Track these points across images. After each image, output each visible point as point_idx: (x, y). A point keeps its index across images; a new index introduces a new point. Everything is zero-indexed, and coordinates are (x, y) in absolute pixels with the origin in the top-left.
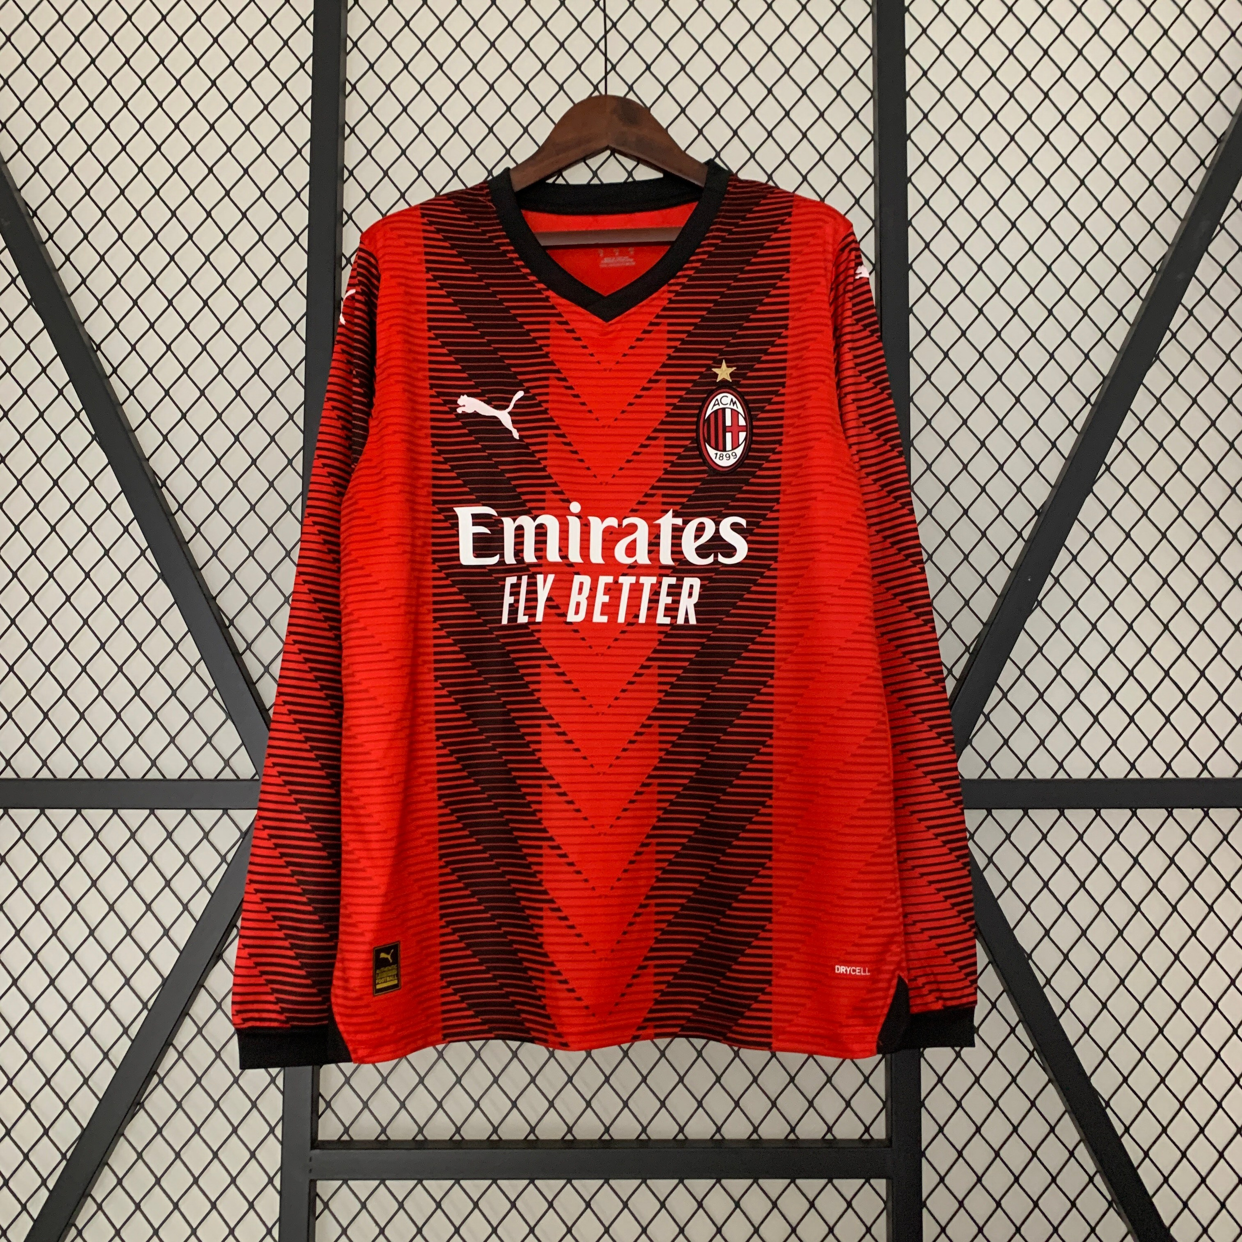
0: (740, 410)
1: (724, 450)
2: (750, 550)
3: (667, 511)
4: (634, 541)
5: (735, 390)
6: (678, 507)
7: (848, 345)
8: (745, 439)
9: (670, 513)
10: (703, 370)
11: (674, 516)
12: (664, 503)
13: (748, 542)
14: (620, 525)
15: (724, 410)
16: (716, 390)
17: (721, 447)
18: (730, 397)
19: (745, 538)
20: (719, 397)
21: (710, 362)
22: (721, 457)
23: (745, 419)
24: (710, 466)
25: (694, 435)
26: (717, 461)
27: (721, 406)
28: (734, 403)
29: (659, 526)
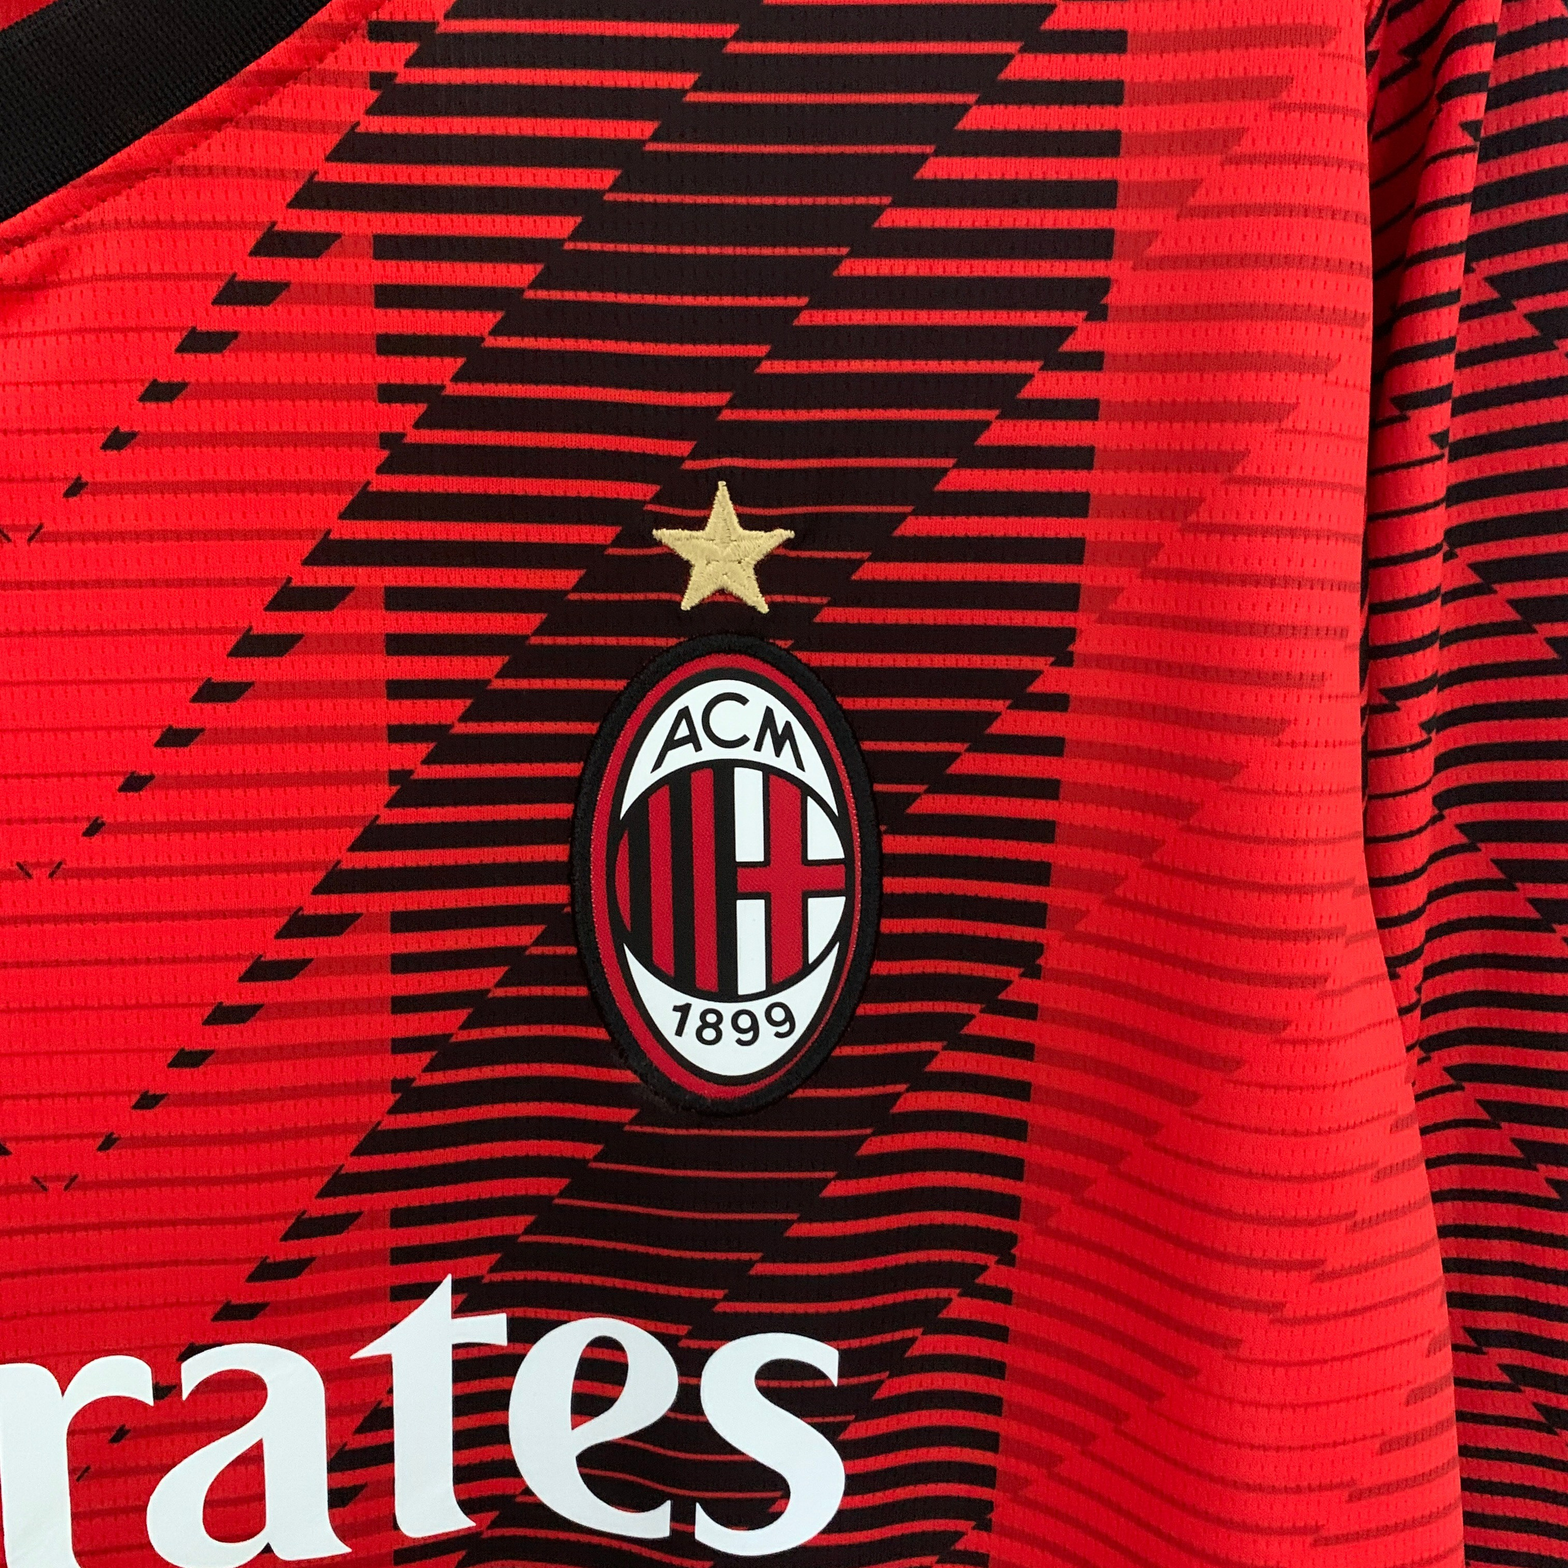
0: (815, 775)
1: (727, 990)
2: (854, 1484)
3: (424, 1291)
4: (253, 1458)
5: (785, 665)
6: (479, 1266)
7: (1439, 417)
8: (841, 935)
9: (443, 1294)
10: (601, 535)
11: (459, 1311)
12: (402, 1255)
13: (846, 1451)
14: (167, 1387)
15: (723, 771)
16: (679, 658)
17: (707, 972)
18: (760, 699)
19: (829, 1432)
20: (695, 699)
21: (642, 491)
22: (710, 1025)
23: (840, 823)
24: (648, 1072)
25: (556, 894)
26: (688, 1046)
27: (711, 752)
28: (783, 738)
29: (384, 1365)
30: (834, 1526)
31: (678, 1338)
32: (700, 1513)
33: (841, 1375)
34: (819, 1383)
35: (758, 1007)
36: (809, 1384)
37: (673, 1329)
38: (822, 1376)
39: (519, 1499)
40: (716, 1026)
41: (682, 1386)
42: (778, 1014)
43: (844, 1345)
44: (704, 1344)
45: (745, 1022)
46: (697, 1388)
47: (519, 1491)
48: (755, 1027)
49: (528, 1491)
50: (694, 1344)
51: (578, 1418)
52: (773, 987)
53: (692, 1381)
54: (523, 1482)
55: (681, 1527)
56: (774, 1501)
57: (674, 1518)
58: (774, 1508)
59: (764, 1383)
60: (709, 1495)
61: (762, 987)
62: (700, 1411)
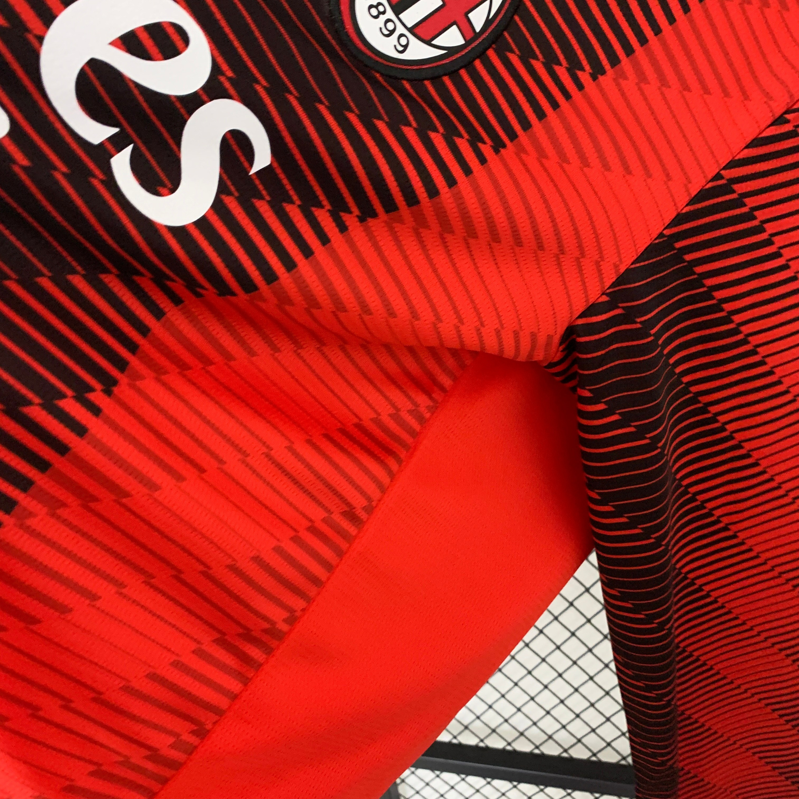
30: (174, 230)
31: (223, 74)
32: (128, 150)
33: (258, 173)
34: (246, 164)
35: (400, 30)
36: (242, 159)
37: (225, 67)
38: (251, 164)
39: (30, 37)
40: (380, 13)
41: (195, 94)
42: (403, 41)
43: (275, 165)
44: (232, 91)
45: (390, 26)
46: (202, 103)
47: (38, 33)
48: (392, 32)
49: (41, 39)
50: (227, 85)
51: (120, 42)
52: (411, 30)
53: (205, 97)
54: (45, 32)
55: (110, 147)
56: (164, 186)
57: (111, 139)
58: (161, 189)
59: (229, 136)
60: (143, 149)
61: (409, 25)
62: (190, 113)
